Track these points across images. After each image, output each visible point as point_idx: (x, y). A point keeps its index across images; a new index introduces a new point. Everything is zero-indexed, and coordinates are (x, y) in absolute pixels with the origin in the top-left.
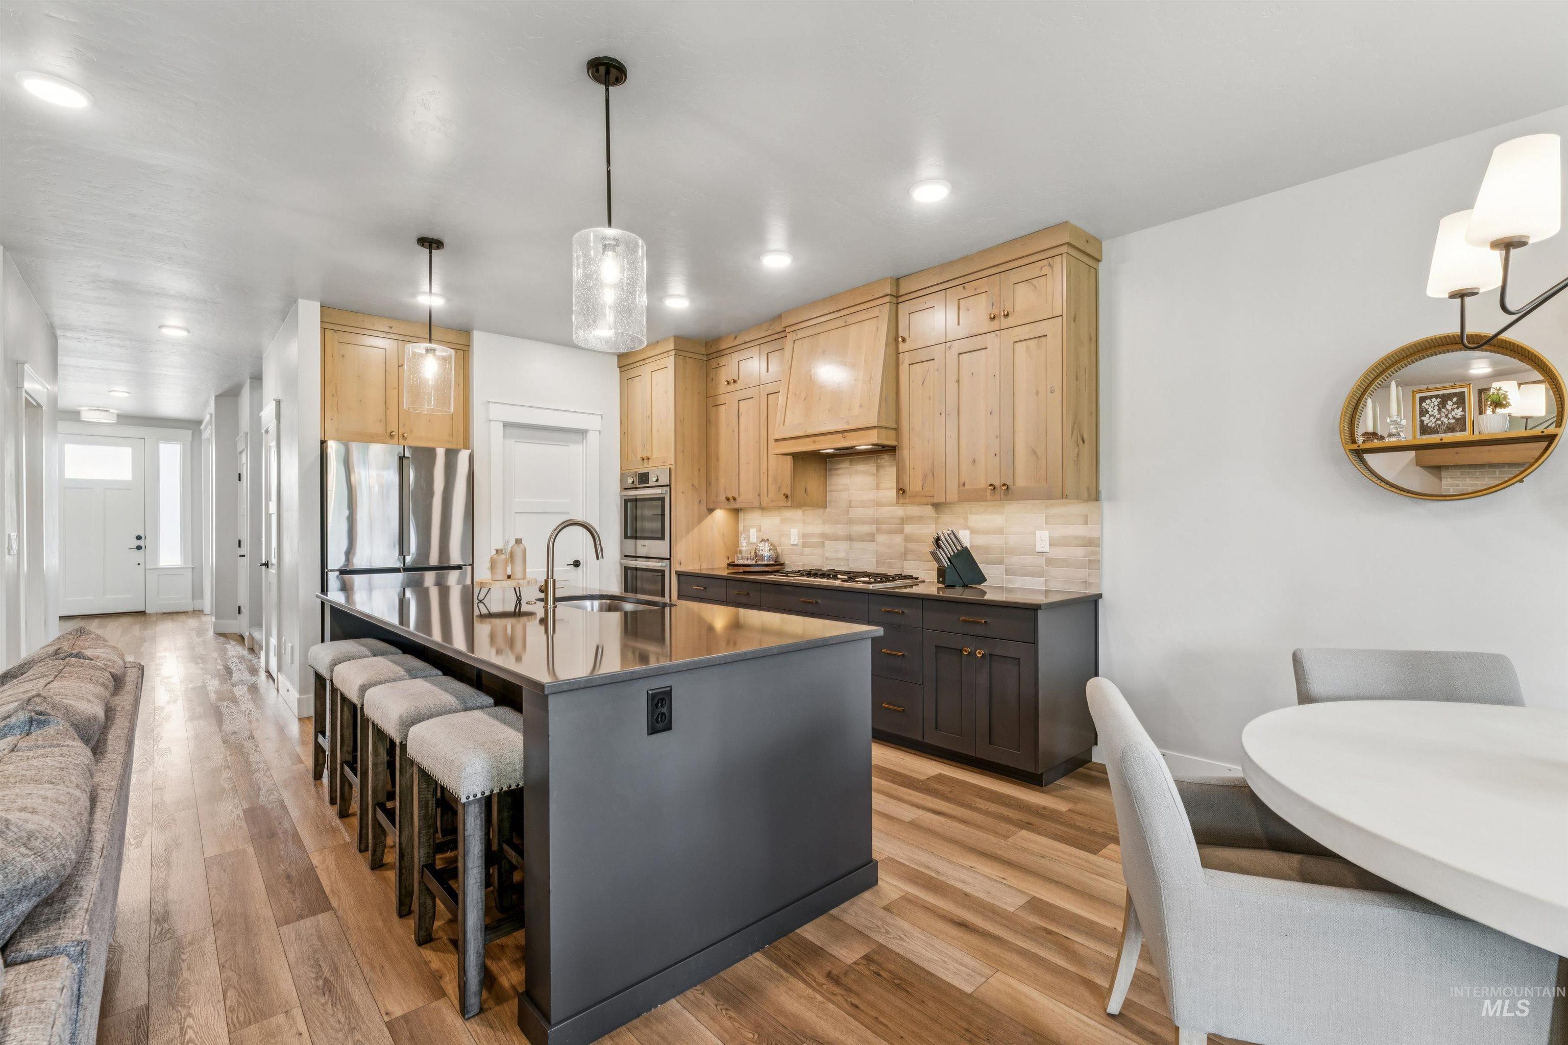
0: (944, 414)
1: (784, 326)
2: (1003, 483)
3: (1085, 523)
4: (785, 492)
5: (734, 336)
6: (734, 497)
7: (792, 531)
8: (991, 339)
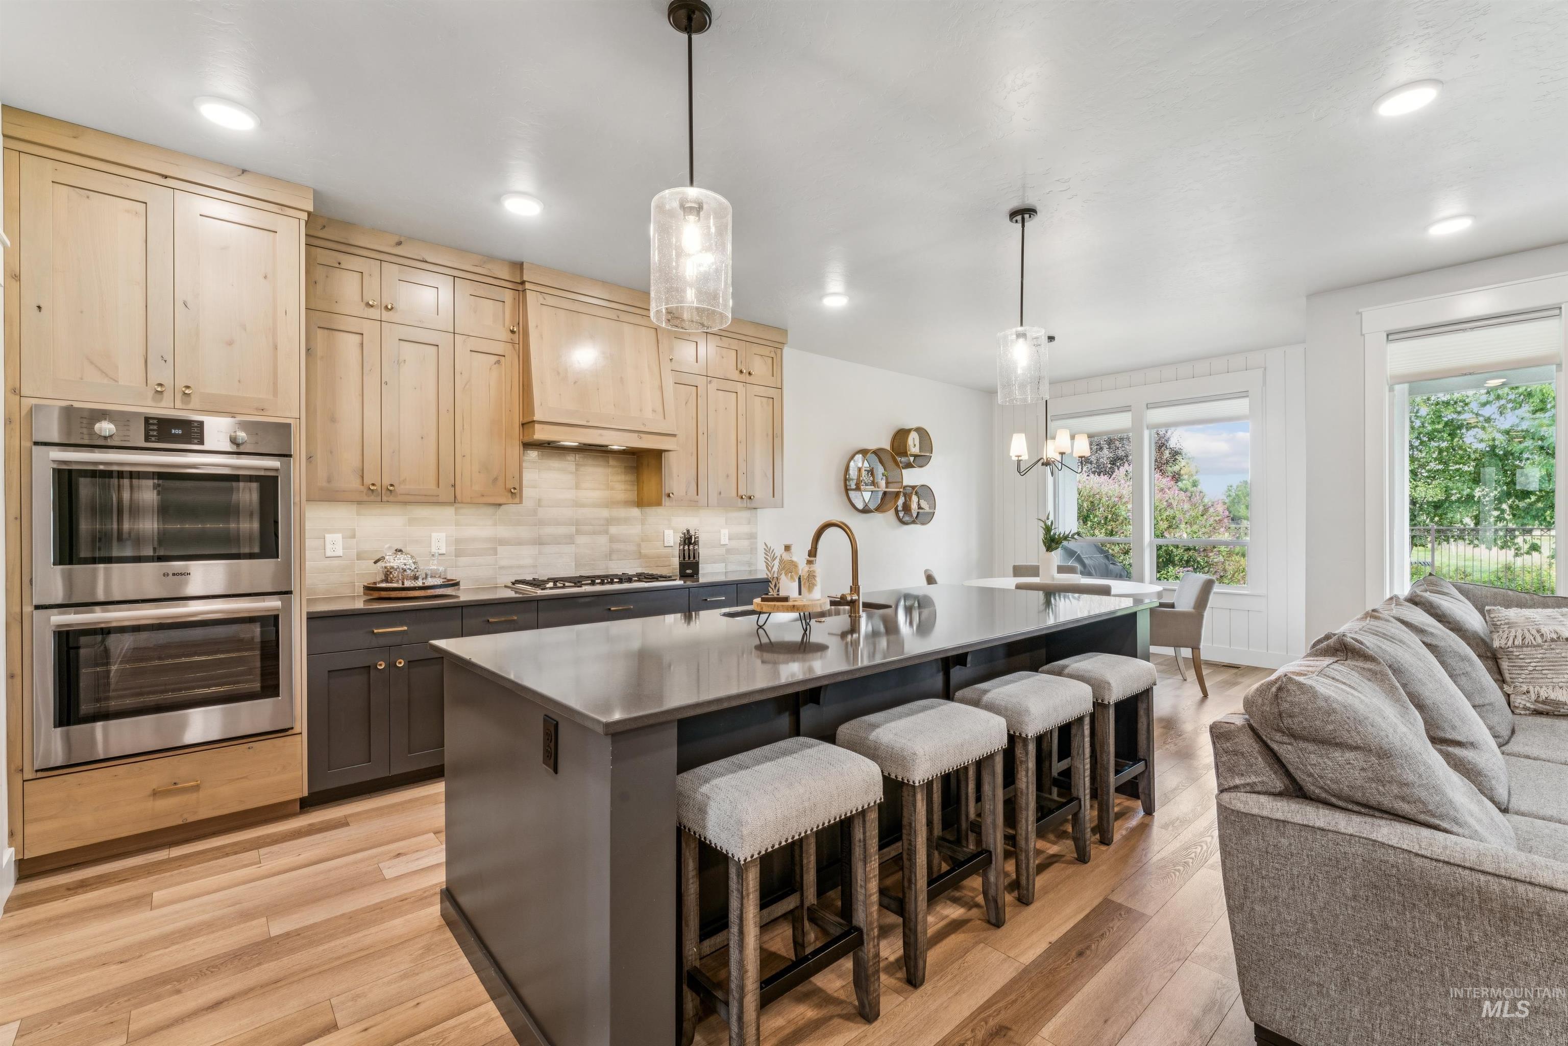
0: (706, 434)
1: (525, 278)
2: (749, 494)
3: (749, 523)
4: (510, 485)
5: (396, 239)
6: (392, 485)
7: (434, 535)
8: (740, 387)
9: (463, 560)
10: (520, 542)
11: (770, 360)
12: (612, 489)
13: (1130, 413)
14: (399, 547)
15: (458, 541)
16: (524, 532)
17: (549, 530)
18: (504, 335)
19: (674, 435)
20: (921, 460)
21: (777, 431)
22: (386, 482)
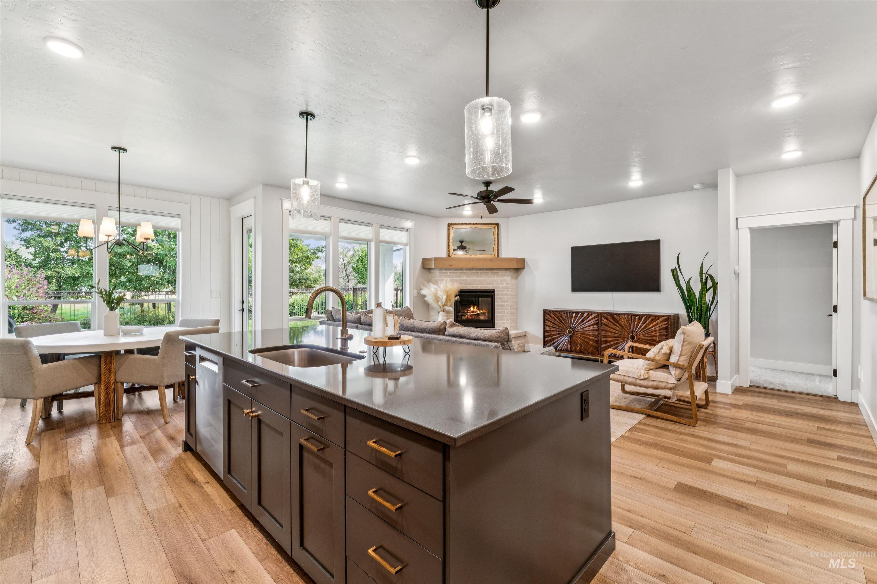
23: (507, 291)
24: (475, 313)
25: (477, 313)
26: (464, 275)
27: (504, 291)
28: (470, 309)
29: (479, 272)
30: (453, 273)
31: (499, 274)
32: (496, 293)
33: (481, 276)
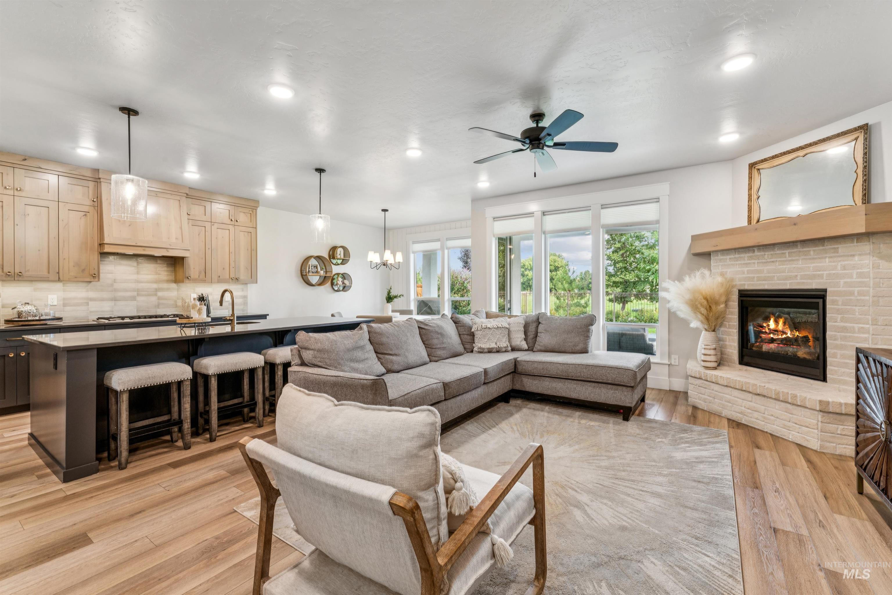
1: (100, 177)
2: (236, 277)
3: (243, 291)
4: (92, 272)
5: (23, 158)
6: (20, 273)
7: (50, 297)
8: (231, 227)
9: (67, 308)
10: (102, 300)
11: (250, 215)
12: (159, 274)
13: (440, 242)
14: (27, 302)
15: (64, 299)
16: (105, 295)
17: (120, 294)
18: (89, 203)
19: (189, 250)
20: (344, 262)
21: (254, 247)
22: (17, 271)
23: (860, 293)
24: (780, 337)
25: (784, 336)
26: (756, 261)
27: (852, 293)
28: (768, 325)
29: (787, 252)
30: (737, 259)
31: (838, 253)
32: (829, 298)
33: (790, 261)
